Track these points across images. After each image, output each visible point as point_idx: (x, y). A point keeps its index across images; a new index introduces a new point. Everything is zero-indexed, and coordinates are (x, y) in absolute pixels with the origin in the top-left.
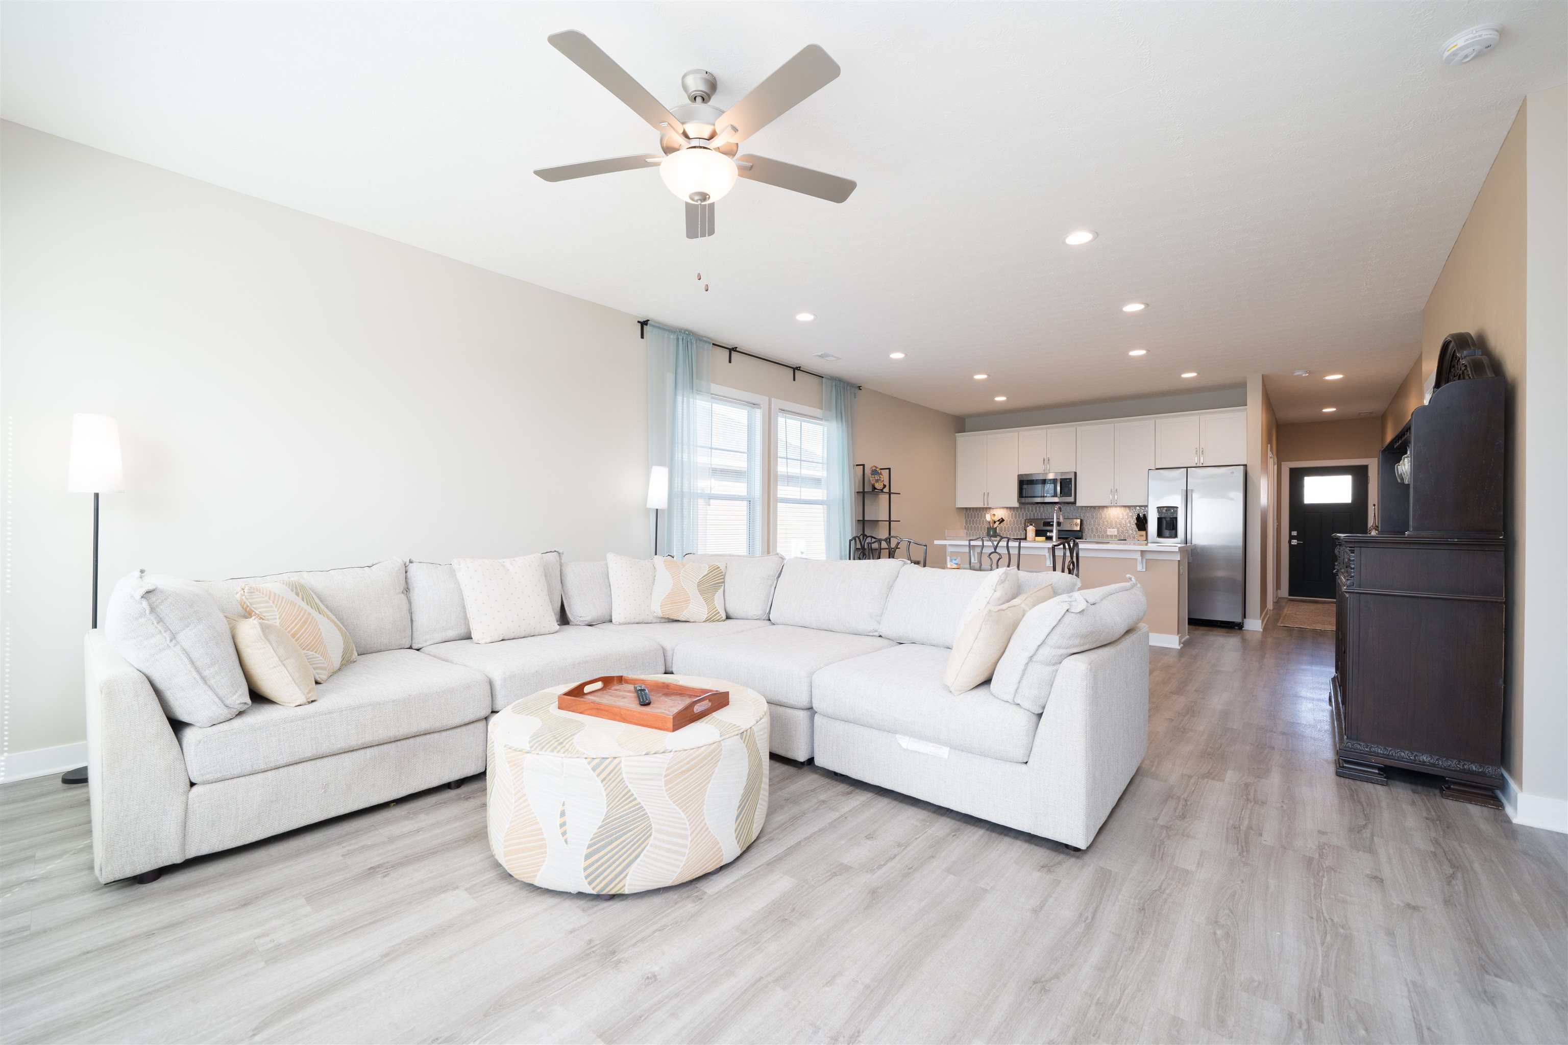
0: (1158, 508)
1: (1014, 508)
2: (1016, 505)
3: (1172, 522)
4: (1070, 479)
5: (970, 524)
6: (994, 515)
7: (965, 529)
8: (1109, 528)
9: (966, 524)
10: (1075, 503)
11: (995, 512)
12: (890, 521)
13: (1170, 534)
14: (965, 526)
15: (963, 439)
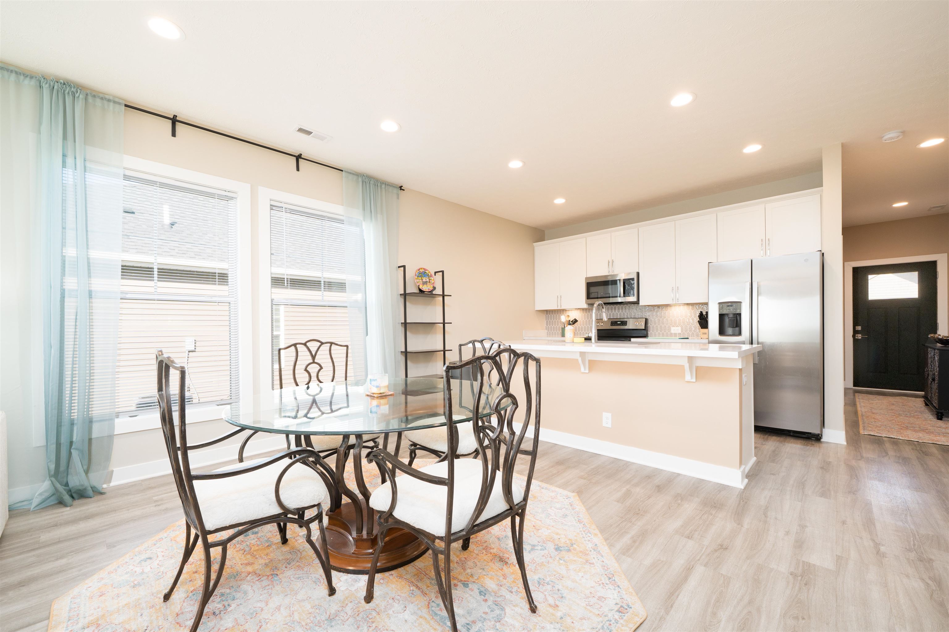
0: (719, 303)
1: (583, 309)
2: (585, 306)
3: (735, 319)
4: (633, 279)
5: (550, 325)
6: (568, 316)
7: (546, 329)
8: (673, 326)
9: (547, 324)
10: (637, 303)
11: (570, 313)
12: (444, 323)
13: (733, 331)
14: (546, 327)
15: (540, 247)
